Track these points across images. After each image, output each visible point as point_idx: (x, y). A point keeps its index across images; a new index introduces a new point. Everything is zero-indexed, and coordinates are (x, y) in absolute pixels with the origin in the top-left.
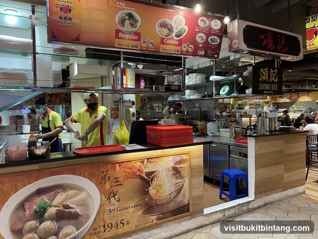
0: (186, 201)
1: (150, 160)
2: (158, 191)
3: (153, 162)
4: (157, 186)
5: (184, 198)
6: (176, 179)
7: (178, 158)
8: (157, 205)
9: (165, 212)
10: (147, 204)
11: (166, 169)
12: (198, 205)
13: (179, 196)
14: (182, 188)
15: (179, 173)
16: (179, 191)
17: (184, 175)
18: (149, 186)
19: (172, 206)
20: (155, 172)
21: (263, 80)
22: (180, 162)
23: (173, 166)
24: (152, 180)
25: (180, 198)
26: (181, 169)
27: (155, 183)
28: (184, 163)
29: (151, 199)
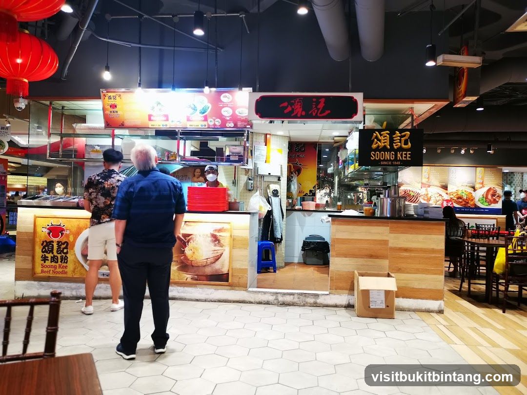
0: (225, 271)
1: (187, 223)
2: (194, 253)
3: (190, 225)
4: (194, 248)
5: (223, 266)
6: (215, 245)
7: (219, 226)
8: (193, 266)
9: (200, 274)
10: (182, 262)
11: (204, 235)
12: (240, 278)
13: (217, 263)
14: (221, 256)
15: (219, 241)
16: (217, 258)
17: (224, 244)
18: (186, 246)
19: (208, 271)
20: (192, 235)
21: (378, 146)
22: (220, 230)
23: (212, 233)
24: (188, 242)
25: (217, 265)
26: (221, 237)
27: (191, 245)
28: (224, 232)
29: (186, 258)
